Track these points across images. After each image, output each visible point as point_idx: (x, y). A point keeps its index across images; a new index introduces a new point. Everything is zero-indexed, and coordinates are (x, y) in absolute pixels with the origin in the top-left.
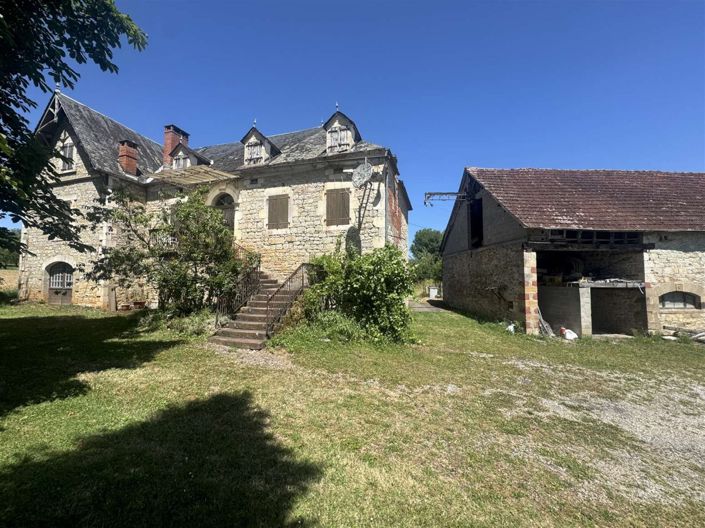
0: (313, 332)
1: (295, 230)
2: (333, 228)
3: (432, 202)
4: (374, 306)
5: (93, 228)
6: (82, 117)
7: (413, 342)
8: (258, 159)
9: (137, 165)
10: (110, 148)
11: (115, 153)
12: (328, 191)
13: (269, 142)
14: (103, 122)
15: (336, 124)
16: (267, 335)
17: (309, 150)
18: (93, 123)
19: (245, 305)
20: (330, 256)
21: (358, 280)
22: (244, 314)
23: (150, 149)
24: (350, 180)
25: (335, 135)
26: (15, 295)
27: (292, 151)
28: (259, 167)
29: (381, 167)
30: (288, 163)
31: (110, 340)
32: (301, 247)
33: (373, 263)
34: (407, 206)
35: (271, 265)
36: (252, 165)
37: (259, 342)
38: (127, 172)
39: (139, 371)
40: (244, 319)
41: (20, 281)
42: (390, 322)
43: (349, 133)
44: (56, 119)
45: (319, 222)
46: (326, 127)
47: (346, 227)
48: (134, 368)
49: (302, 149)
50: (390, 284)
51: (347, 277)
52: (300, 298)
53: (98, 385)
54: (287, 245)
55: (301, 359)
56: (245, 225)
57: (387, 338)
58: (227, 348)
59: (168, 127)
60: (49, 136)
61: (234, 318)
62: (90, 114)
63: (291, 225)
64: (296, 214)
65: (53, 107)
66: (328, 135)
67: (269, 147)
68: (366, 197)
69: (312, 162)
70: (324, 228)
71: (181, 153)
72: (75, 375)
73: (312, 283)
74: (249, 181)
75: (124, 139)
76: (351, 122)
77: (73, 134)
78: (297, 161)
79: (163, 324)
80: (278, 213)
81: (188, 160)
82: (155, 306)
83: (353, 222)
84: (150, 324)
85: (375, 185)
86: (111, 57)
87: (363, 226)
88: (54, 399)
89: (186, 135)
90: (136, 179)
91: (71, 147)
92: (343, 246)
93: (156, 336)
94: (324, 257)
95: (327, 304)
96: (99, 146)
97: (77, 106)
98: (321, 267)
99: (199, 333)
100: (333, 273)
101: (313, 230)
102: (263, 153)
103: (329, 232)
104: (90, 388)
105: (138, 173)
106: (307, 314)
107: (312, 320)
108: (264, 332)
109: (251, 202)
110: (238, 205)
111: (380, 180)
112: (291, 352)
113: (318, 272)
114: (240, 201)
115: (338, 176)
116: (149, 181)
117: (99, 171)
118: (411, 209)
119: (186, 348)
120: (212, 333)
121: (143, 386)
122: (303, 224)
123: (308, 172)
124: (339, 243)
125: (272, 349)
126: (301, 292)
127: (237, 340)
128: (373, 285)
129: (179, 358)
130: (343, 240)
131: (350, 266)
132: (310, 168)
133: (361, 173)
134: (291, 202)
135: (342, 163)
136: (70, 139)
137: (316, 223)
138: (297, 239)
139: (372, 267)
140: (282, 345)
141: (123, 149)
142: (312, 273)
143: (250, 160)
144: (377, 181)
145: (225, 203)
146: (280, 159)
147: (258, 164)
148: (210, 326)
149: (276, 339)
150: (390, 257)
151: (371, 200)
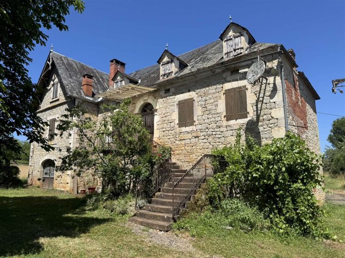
0: (216, 218)
1: (199, 127)
2: (232, 122)
3: (341, 89)
4: (277, 196)
5: (61, 135)
6: (63, 64)
7: (327, 237)
8: (169, 73)
9: (93, 90)
10: (78, 81)
11: (80, 84)
12: (226, 91)
13: (178, 59)
14: (75, 65)
15: (231, 33)
16: (173, 218)
17: (209, 60)
18: (69, 67)
19: (159, 190)
20: (231, 148)
21: (258, 170)
22: (158, 199)
23: (102, 78)
24: (245, 78)
25: (230, 43)
26: (26, 182)
27: (196, 63)
28: (171, 79)
29: (276, 62)
30: (192, 72)
31: (66, 215)
32: (205, 141)
33: (272, 153)
34: (312, 96)
35: (182, 157)
36: (166, 78)
37: (166, 224)
38: (86, 95)
39: (77, 240)
40: (157, 203)
41: (29, 173)
42: (297, 214)
43: (243, 38)
44: (50, 68)
45: (219, 119)
46: (222, 38)
47: (245, 121)
48: (74, 237)
49: (204, 60)
50: (293, 173)
51: (248, 167)
52: (204, 185)
53: (49, 248)
54: (194, 140)
55: (202, 243)
56: (162, 126)
57: (294, 231)
58: (142, 227)
59: (112, 61)
60: (47, 79)
61: (150, 202)
62: (68, 61)
63: (196, 123)
64: (200, 113)
65: (49, 61)
66: (224, 44)
67: (177, 62)
68: (262, 91)
69: (212, 69)
70: (225, 123)
71: (119, 78)
72: (38, 238)
73: (215, 173)
74: (164, 92)
75: (86, 73)
76: (244, 29)
77: (58, 76)
78: (199, 70)
79: (101, 205)
80: (186, 114)
81: (123, 82)
82: (100, 191)
83: (251, 115)
84: (93, 204)
85: (271, 79)
86: (64, 21)
87: (261, 118)
88: (22, 254)
89: (123, 64)
90: (91, 99)
91: (57, 83)
92: (243, 138)
93: (95, 214)
94: (225, 149)
95: (231, 193)
96: (72, 81)
97: (61, 57)
98: (223, 158)
99: (124, 213)
100: (233, 163)
101: (214, 125)
102: (173, 68)
103: (229, 126)
104: (43, 249)
105: (93, 95)
106: (211, 201)
107: (216, 208)
108: (171, 216)
109: (166, 108)
110: (156, 110)
111: (275, 74)
112: (193, 236)
113: (221, 162)
114: (157, 107)
115: (235, 76)
116: (99, 100)
117: (70, 97)
118: (318, 98)
119: (112, 225)
120: (132, 214)
121: (75, 252)
122: (207, 121)
123: (208, 78)
124: (239, 136)
125: (177, 232)
126: (204, 180)
127: (150, 221)
128: (273, 175)
129: (106, 233)
130: (242, 132)
131: (250, 157)
132: (209, 73)
133: (254, 71)
134: (196, 104)
135: (237, 65)
136: (57, 78)
137: (217, 119)
138: (202, 134)
139: (271, 157)
140: (186, 229)
141: (84, 80)
142: (215, 163)
143: (164, 75)
144: (272, 75)
145: (148, 110)
146: (186, 71)
147: (170, 77)
148: (131, 208)
149: (181, 222)
150: (292, 146)
151: (268, 94)
